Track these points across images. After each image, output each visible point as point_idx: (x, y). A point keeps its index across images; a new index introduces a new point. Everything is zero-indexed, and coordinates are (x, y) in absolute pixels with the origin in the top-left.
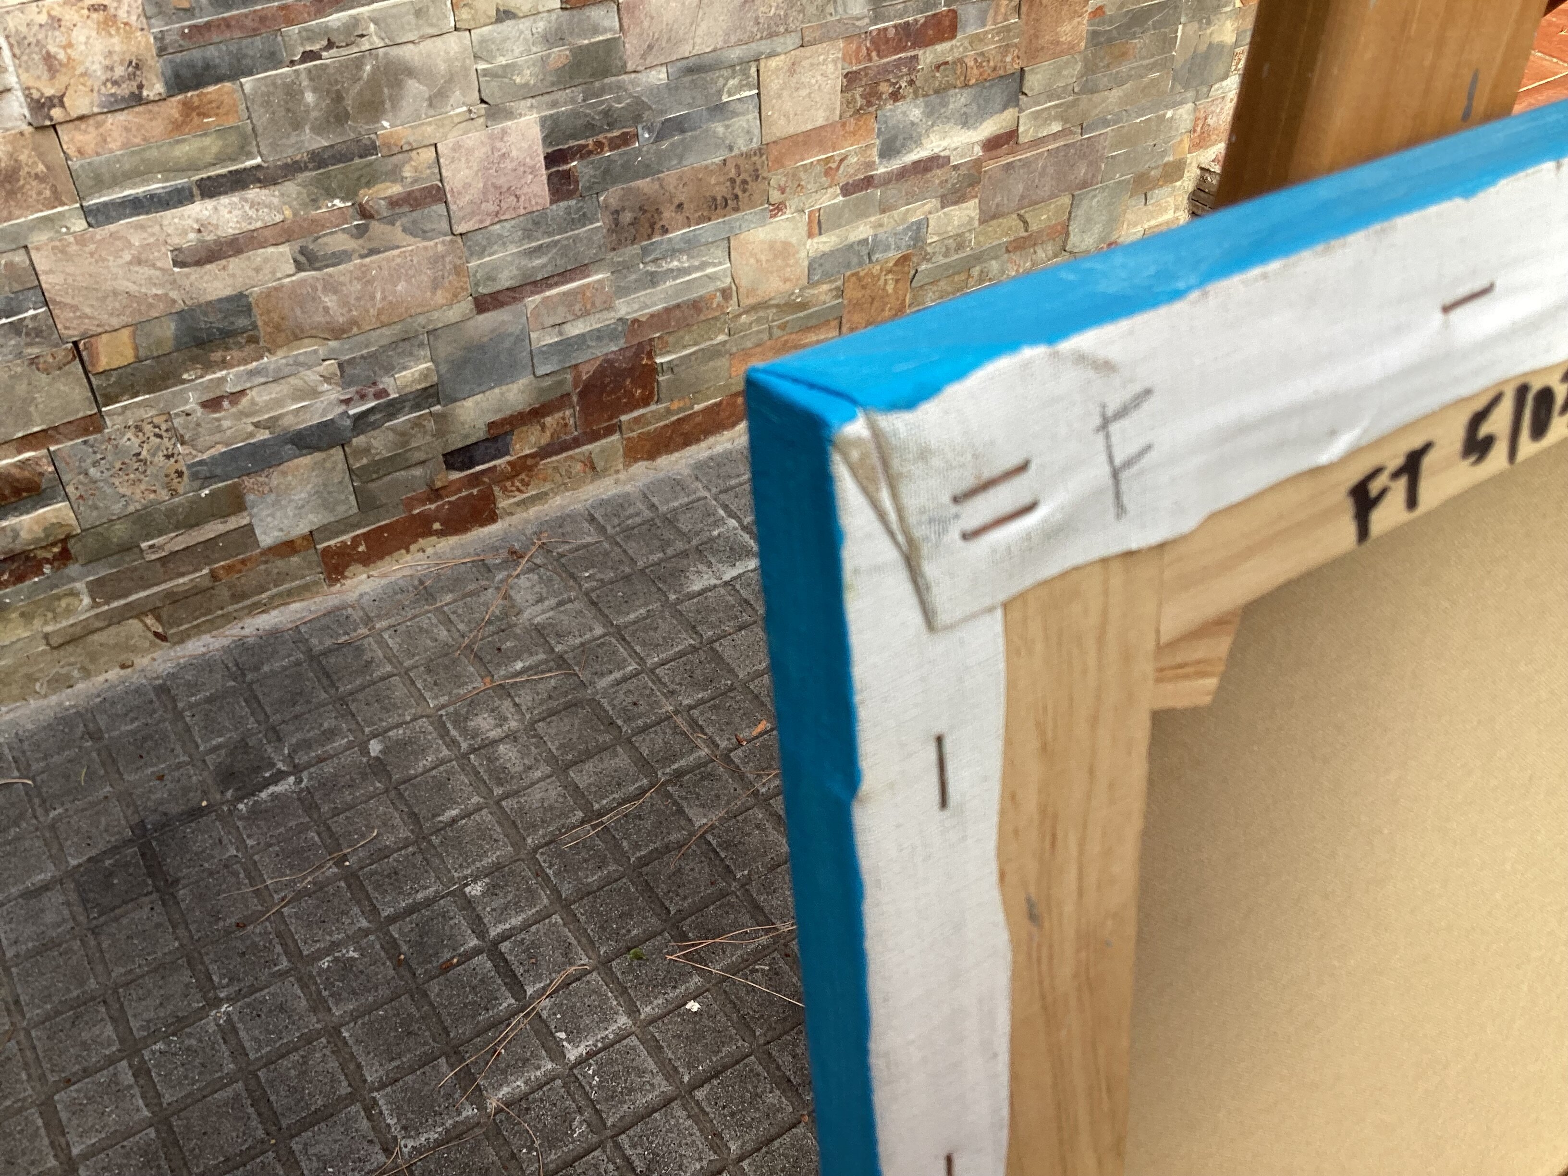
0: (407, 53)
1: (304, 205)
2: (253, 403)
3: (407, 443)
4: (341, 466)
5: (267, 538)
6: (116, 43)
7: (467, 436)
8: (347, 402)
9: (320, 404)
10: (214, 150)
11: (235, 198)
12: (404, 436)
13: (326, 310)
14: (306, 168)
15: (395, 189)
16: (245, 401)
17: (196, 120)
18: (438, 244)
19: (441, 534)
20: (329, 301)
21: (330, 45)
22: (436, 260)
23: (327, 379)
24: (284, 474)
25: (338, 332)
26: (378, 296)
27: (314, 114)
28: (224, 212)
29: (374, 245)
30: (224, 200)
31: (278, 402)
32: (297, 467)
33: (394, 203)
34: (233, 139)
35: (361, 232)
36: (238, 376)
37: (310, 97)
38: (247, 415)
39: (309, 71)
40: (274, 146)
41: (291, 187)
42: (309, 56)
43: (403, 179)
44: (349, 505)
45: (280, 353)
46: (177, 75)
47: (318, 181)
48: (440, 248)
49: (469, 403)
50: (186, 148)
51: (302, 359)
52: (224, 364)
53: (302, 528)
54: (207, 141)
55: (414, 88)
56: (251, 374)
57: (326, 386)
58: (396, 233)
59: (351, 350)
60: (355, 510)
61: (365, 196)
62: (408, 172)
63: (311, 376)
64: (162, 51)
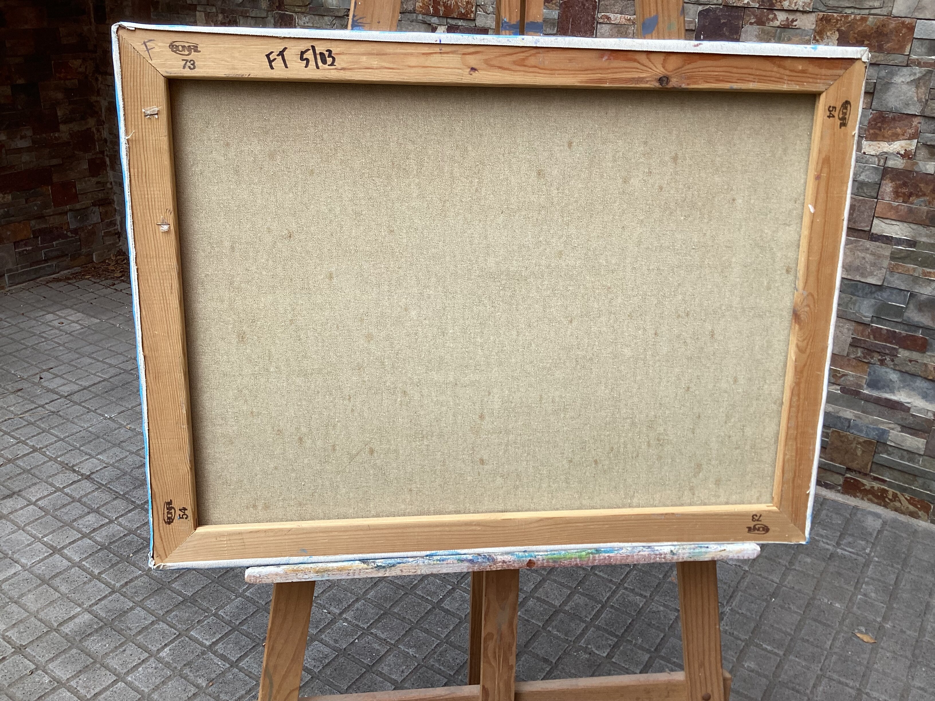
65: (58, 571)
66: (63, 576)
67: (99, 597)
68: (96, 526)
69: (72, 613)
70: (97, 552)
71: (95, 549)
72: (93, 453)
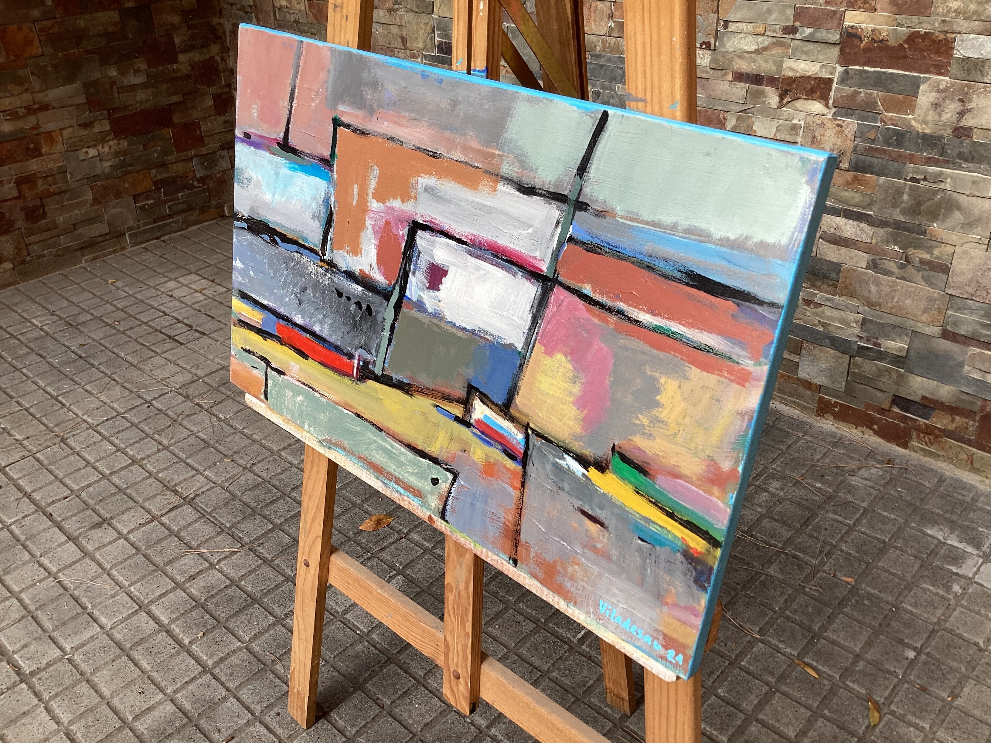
0: (962, 199)
1: (883, 242)
2: (823, 312)
3: (880, 377)
4: (846, 365)
5: (802, 374)
6: (839, 142)
7: (910, 394)
8: (860, 338)
9: (849, 331)
10: (857, 200)
11: (856, 223)
12: (880, 373)
13: (870, 291)
14: (890, 226)
15: (927, 256)
16: (820, 309)
17: (856, 185)
18: (936, 293)
19: (876, 433)
20: (873, 288)
21: (925, 179)
22: (930, 299)
23: (856, 322)
24: (821, 351)
25: (870, 304)
26: (896, 299)
27: (903, 205)
28: (848, 227)
29: (905, 276)
30: (851, 222)
31: (832, 319)
32: (827, 353)
33: (922, 261)
34: (867, 200)
35: (902, 267)
36: (822, 297)
37: (905, 197)
38: (818, 316)
39: (911, 186)
40: (880, 209)
41: (881, 232)
42: (913, 179)
43: (932, 254)
44: (841, 386)
45: (843, 298)
46: (856, 164)
47: (892, 234)
48: (936, 295)
49: (919, 379)
50: (847, 194)
51: (849, 306)
52: (819, 289)
53: (817, 381)
54: (856, 195)
55: (957, 216)
56: (828, 299)
57: (854, 325)
58: (918, 277)
59: (873, 316)
60: (843, 390)
61: (911, 251)
62: (936, 252)
63: (851, 316)
64: (854, 151)
65: (141, 637)
66: (146, 645)
67: (187, 679)
68: (193, 571)
69: (152, 702)
70: (191, 610)
71: (189, 606)
72: (201, 469)
